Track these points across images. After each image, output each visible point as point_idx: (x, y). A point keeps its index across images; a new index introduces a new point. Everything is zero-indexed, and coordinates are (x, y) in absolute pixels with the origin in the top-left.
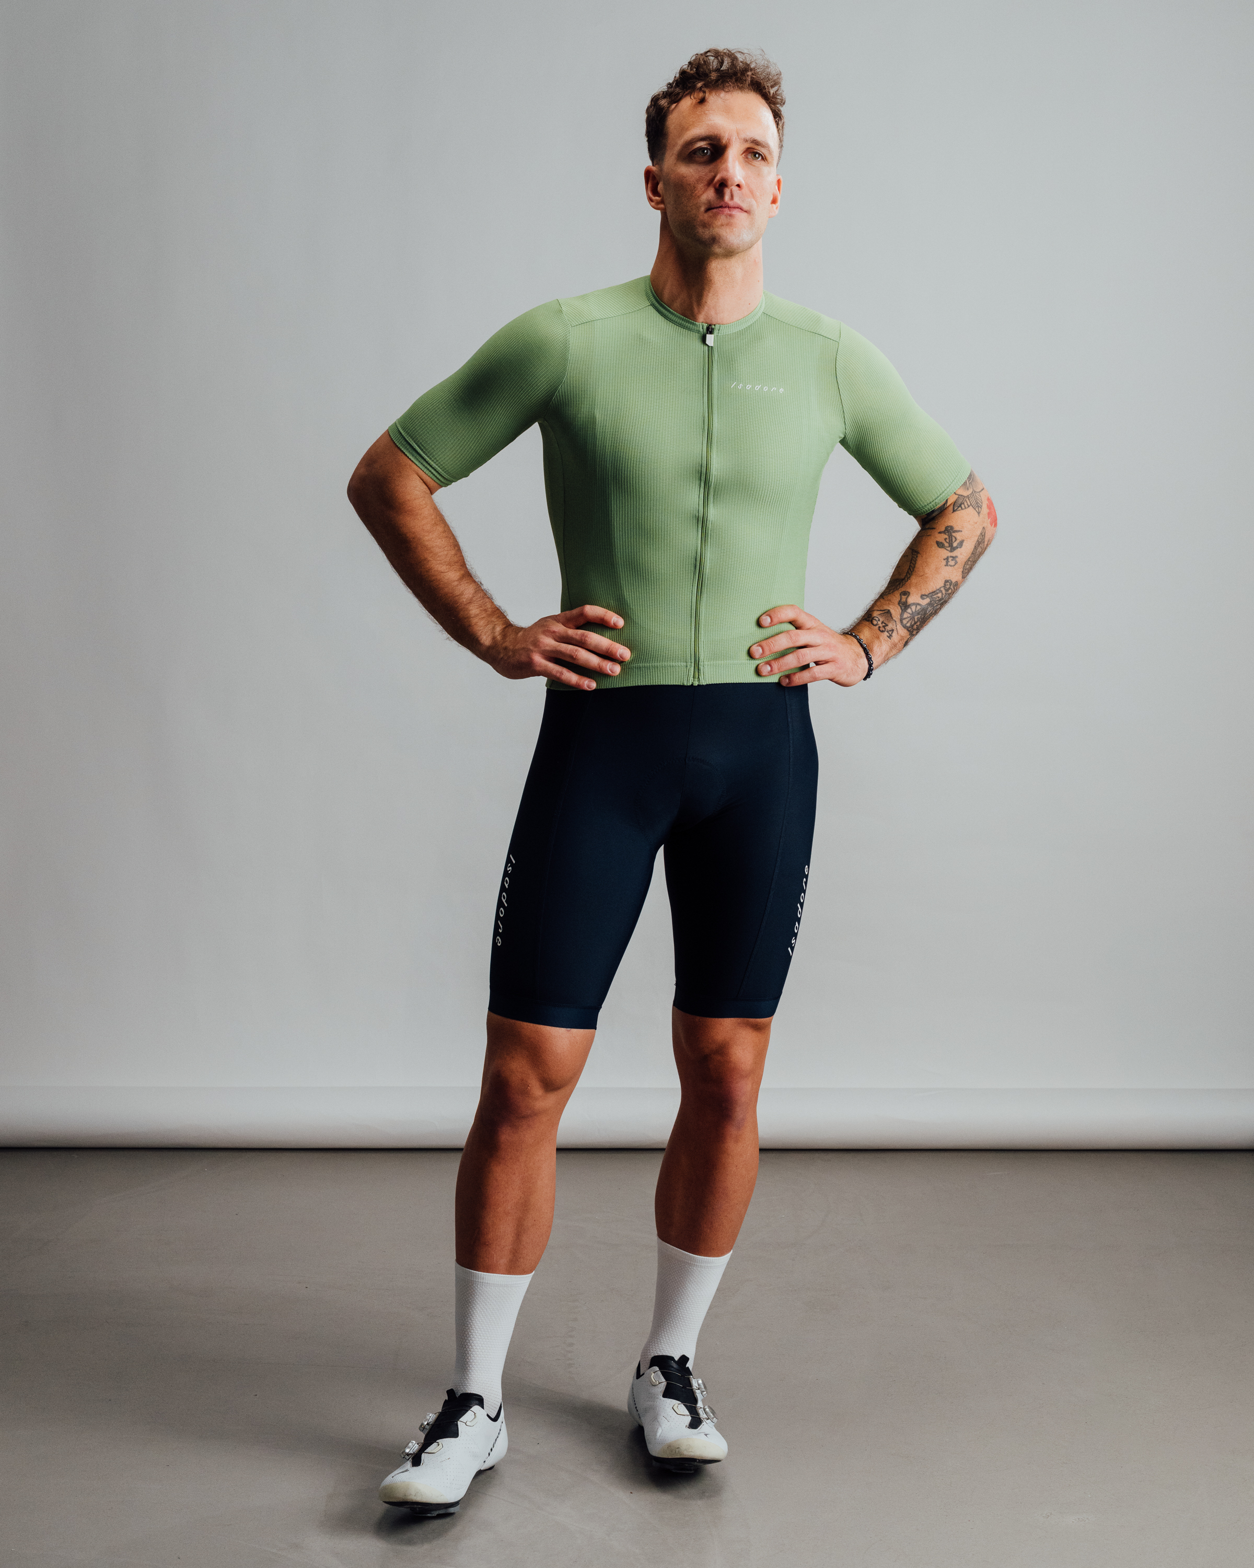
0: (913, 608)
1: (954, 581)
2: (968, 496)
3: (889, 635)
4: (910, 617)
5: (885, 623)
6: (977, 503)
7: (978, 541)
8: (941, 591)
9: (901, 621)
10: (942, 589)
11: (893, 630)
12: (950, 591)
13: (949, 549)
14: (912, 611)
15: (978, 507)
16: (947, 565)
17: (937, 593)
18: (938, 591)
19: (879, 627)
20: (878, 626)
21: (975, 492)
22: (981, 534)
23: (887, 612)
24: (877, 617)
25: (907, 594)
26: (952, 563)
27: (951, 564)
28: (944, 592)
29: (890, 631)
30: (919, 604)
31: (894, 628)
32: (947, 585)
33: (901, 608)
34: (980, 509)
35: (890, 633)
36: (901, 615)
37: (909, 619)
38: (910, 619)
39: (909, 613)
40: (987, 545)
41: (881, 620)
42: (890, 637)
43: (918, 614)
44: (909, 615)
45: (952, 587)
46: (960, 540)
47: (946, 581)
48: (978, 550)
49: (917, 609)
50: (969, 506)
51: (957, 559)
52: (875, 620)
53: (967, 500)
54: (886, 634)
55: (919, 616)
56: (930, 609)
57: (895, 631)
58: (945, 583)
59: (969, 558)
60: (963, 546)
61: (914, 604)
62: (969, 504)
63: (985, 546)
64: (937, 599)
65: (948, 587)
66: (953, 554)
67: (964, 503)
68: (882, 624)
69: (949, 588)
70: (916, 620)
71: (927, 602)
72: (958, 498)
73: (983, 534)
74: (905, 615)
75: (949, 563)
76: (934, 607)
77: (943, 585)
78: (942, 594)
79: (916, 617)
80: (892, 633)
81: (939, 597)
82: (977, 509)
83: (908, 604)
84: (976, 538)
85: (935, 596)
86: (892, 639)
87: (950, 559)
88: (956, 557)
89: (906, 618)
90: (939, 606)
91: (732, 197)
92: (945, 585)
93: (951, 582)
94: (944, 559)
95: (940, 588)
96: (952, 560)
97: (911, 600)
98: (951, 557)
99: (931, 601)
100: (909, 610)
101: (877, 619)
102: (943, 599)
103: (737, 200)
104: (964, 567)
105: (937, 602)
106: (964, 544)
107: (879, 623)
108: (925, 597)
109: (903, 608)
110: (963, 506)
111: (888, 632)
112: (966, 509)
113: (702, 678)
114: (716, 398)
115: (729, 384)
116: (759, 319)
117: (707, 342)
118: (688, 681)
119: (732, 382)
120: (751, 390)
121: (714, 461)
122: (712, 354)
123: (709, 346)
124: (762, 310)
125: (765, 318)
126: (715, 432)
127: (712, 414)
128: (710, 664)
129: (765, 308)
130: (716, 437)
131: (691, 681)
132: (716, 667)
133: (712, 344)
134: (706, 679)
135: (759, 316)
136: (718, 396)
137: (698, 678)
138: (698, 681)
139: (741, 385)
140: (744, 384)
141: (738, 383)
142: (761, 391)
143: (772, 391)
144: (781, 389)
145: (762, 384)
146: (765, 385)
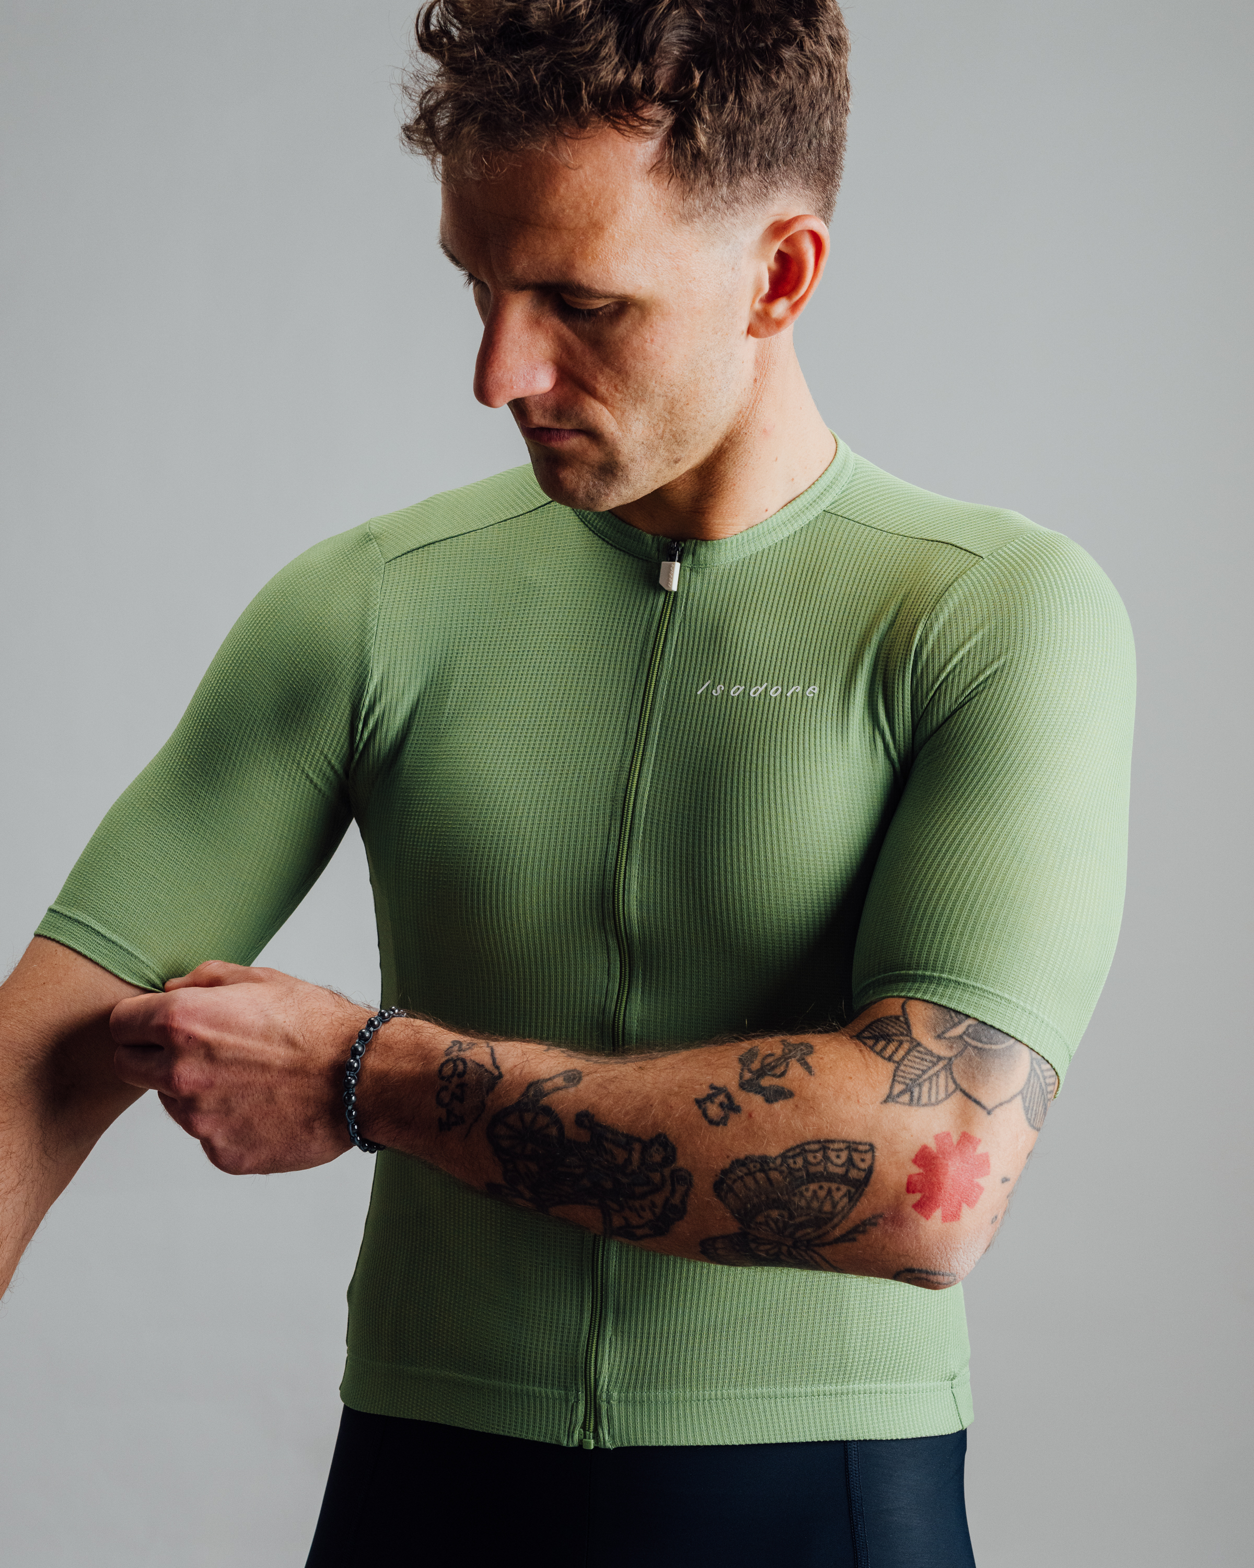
2: (919, 1044)
13: (748, 1075)
53: (906, 1046)
62: (897, 1057)
66: (741, 1097)
67: (889, 1041)
72: (897, 1018)
110: (882, 1044)
112: (880, 1059)
113: (606, 1432)
114: (659, 723)
115: (695, 686)
116: (808, 525)
117: (662, 582)
118: (570, 1435)
119: (701, 682)
120: (741, 698)
121: (634, 886)
122: (673, 611)
123: (668, 593)
124: (824, 504)
125: (826, 521)
126: (641, 812)
127: (641, 766)
128: (627, 1397)
129: (836, 498)
130: (642, 826)
131: (576, 1436)
132: (642, 1406)
133: (674, 588)
134: (617, 1436)
135: (812, 518)
136: (663, 718)
137: (596, 1431)
138: (596, 1437)
139: (720, 688)
140: (727, 685)
141: (714, 682)
142: (763, 697)
143: (789, 694)
144: (811, 689)
145: (770, 682)
146: (775, 683)
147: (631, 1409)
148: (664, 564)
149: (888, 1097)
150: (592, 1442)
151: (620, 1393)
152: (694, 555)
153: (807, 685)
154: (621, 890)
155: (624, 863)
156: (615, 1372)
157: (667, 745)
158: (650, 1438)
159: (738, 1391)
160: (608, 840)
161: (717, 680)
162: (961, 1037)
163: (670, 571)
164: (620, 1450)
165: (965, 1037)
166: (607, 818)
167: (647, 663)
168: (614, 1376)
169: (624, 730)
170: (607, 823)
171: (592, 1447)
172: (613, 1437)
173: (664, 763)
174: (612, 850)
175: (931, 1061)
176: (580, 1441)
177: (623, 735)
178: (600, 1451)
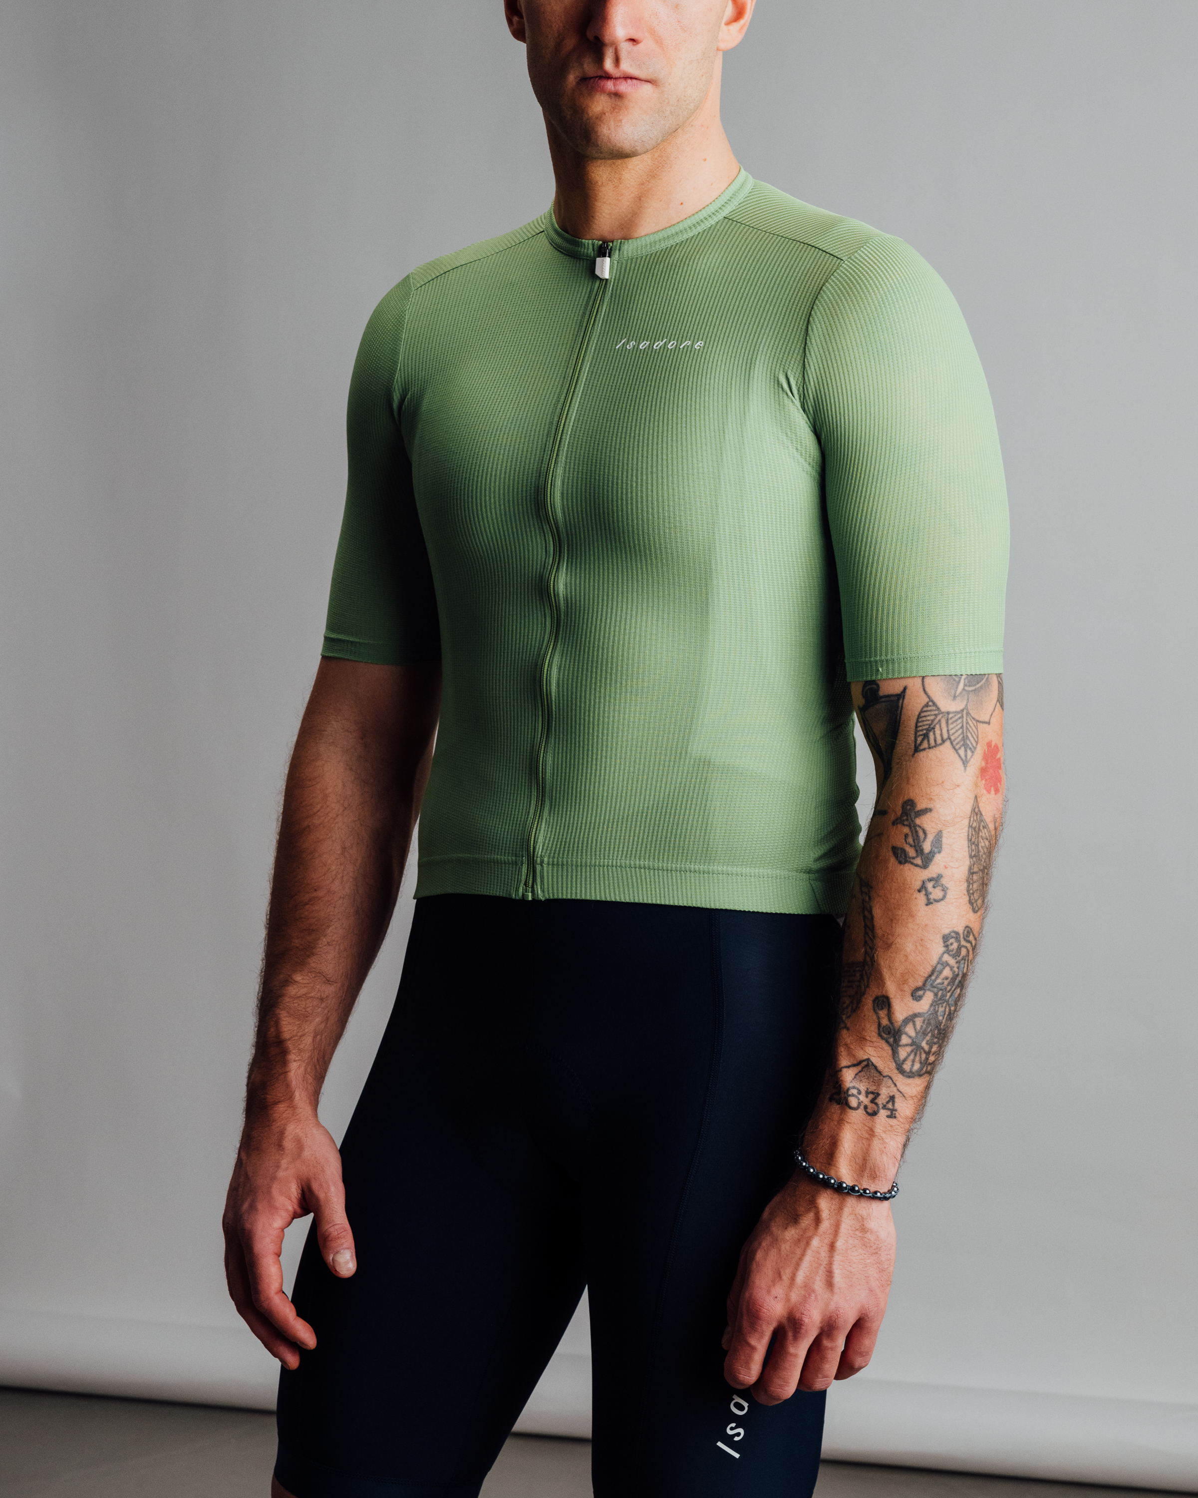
0: (910, 1030)
1: (960, 930)
3: (889, 1113)
4: (912, 1051)
5: (872, 1093)
6: (965, 738)
7: (970, 826)
8: (947, 964)
9: (900, 1069)
10: (946, 957)
11: (892, 1099)
12: (964, 952)
13: (920, 861)
14: (910, 1037)
15: (965, 746)
16: (929, 903)
17: (941, 972)
18: (939, 967)
19: (866, 1107)
20: (862, 1107)
21: (968, 714)
22: (973, 810)
23: (867, 1066)
24: (854, 1088)
25: (884, 1002)
26: (936, 893)
27: (936, 898)
28: (952, 962)
29: (888, 1103)
30: (916, 1015)
31: (893, 1091)
32: (952, 944)
33: (887, 1042)
34: (969, 753)
35: (890, 1106)
36: (895, 1053)
37: (912, 1057)
38: (916, 1055)
39: (907, 1045)
40: (996, 829)
41: (863, 1088)
42: (892, 1116)
43: (925, 1034)
44: (909, 1049)
45: (963, 943)
46: (936, 831)
47: (946, 938)
48: (982, 844)
49: (918, 1027)
50: (943, 741)
51: (944, 881)
52: (853, 1095)
54: (883, 1113)
55: (928, 1038)
56: (941, 1009)
57: (897, 1095)
58: (945, 942)
59: (970, 868)
60: (944, 846)
61: (907, 1021)
62: (945, 736)
63: (993, 833)
64: (946, 982)
65: (955, 946)
66: (932, 872)
68: (867, 1097)
69: (960, 948)
70: (926, 1048)
71: (930, 1001)
73: (977, 810)
74: (903, 1053)
75: (932, 897)
76: (948, 1001)
77: (944, 949)
78: (952, 968)
79: (924, 1044)
80: (893, 1104)
81: (947, 978)
82: (962, 752)
83: (897, 1029)
84: (966, 822)
85: (939, 981)
86: (897, 1115)
87: (930, 885)
88: (940, 877)
89: (905, 1060)
90: (958, 991)
91: (617, 61)
92: (947, 946)
93: (957, 933)
94: (919, 891)
95: (940, 958)
96: (934, 887)
97: (902, 1009)
98: (930, 880)
99: (936, 995)
100: (905, 1040)
101: (855, 1092)
102: (958, 975)
103: (626, 66)
104: (968, 891)
105: (949, 988)
106: (944, 840)
107: (862, 1097)
108: (921, 993)
109: (891, 1040)
111: (884, 1107)
112: (938, 749)
113: (539, 887)
114: (587, 369)
115: (615, 343)
116: (710, 228)
117: (598, 272)
118: (517, 890)
119: (619, 340)
120: (646, 350)
121: (559, 483)
122: (604, 292)
123: (601, 280)
124: (725, 212)
125: (724, 224)
126: (567, 431)
127: (572, 399)
128: (553, 861)
129: (734, 208)
130: (568, 440)
131: (521, 891)
132: (562, 868)
133: (606, 275)
134: (546, 890)
135: (713, 223)
136: (590, 366)
137: (533, 887)
138: (533, 892)
139: (633, 343)
140: (638, 341)
141: (628, 339)
142: (662, 350)
143: (681, 347)
144: (699, 343)
145: (669, 338)
146: (672, 338)
147: (555, 869)
148: (598, 260)
149: (964, 763)
150: (530, 894)
151: (549, 858)
152: (619, 250)
153: (696, 340)
154: (549, 485)
155: (552, 466)
156: (547, 842)
157: (591, 384)
158: (567, 893)
159: (628, 862)
160: (544, 451)
161: (631, 338)
162: (964, 689)
163: (603, 263)
164: (548, 901)
165: (967, 688)
166: (545, 437)
167: (583, 329)
168: (546, 845)
169: (563, 376)
170: (544, 440)
171: (530, 899)
172: (543, 891)
173: (587, 397)
174: (546, 457)
175: (960, 718)
176: (523, 895)
177: (562, 379)
178: (536, 901)
